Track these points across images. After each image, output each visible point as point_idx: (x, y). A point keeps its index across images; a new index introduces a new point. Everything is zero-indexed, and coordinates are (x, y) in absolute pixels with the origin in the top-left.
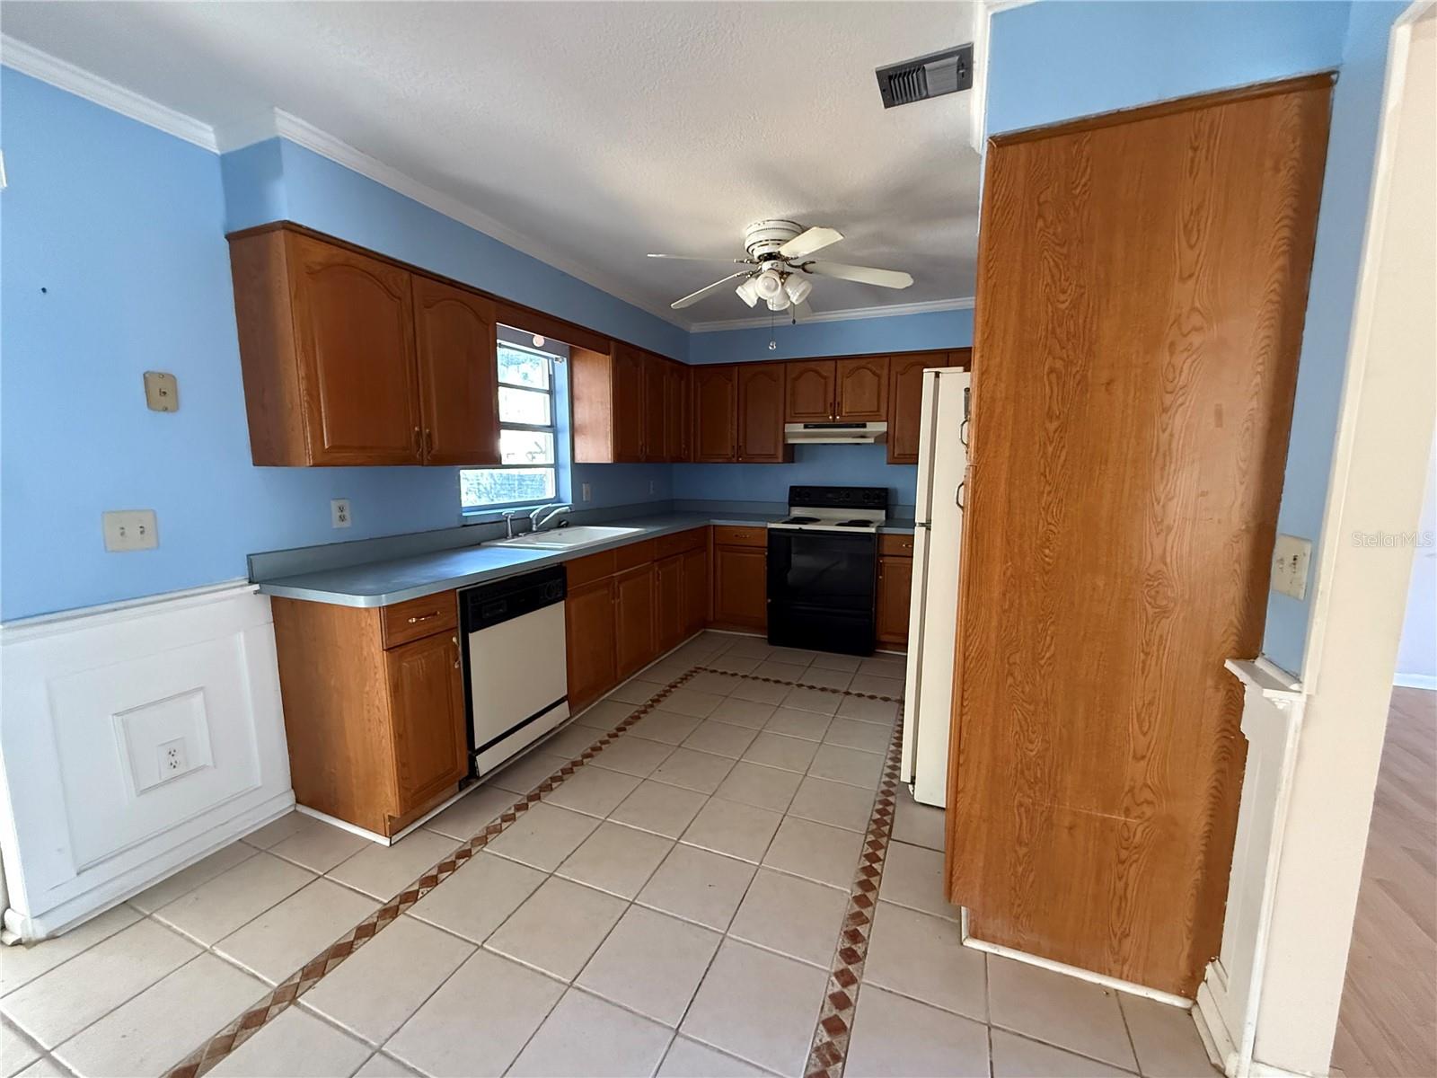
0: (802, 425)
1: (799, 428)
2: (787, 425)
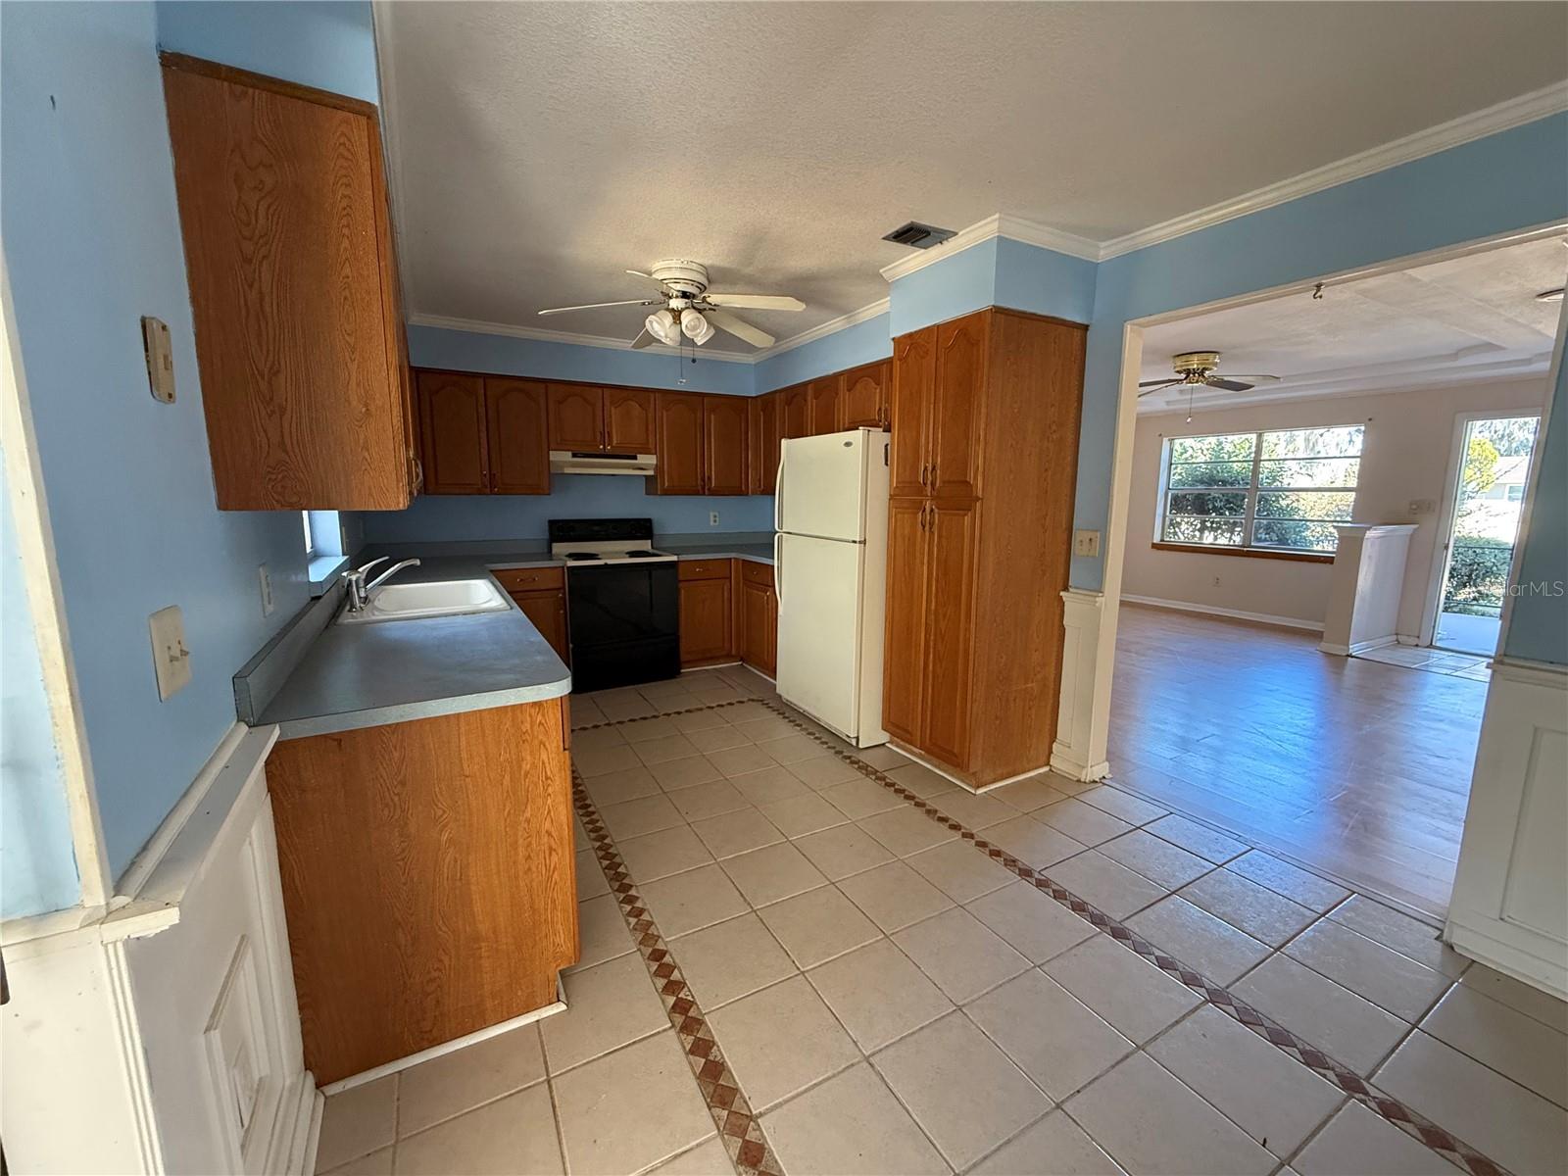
0: (570, 454)
1: (567, 456)
2: (551, 452)
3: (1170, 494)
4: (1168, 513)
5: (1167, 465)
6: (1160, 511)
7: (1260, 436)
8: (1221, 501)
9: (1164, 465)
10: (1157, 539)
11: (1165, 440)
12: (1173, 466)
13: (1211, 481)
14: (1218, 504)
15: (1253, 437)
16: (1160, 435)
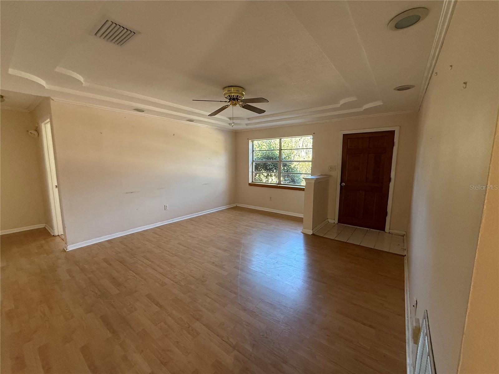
3: (254, 163)
4: (254, 171)
5: (252, 151)
6: (250, 170)
7: (280, 140)
8: (272, 166)
9: (250, 151)
10: (250, 181)
11: (250, 141)
12: (254, 152)
13: (268, 158)
14: (271, 167)
15: (278, 140)
16: (248, 139)
